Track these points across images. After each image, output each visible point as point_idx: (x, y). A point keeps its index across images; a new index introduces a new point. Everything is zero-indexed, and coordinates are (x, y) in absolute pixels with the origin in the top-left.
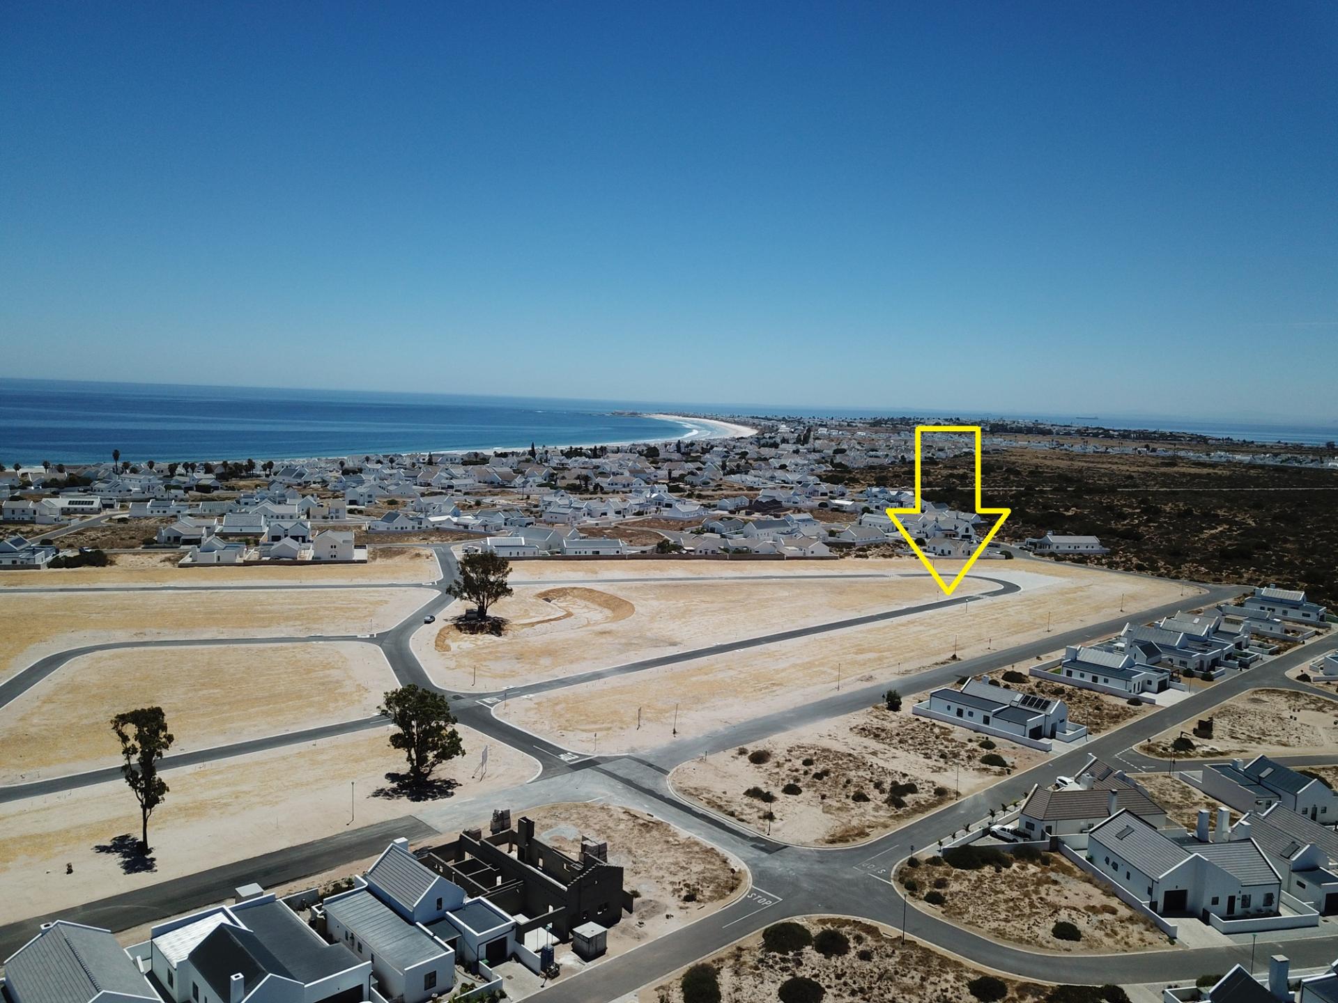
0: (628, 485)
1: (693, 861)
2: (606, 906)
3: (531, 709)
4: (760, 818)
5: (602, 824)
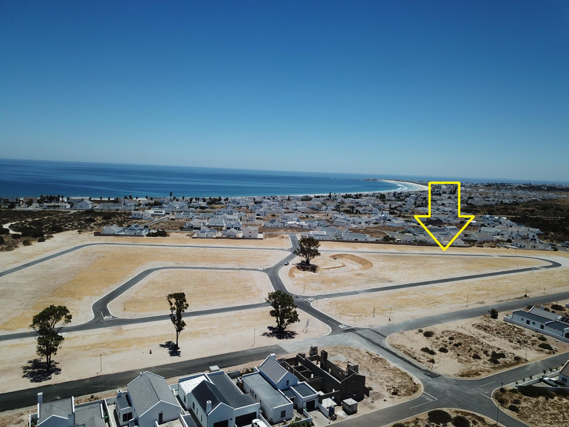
0: (371, 211)
1: (397, 377)
2: (358, 392)
3: (327, 305)
4: (428, 361)
5: (356, 356)
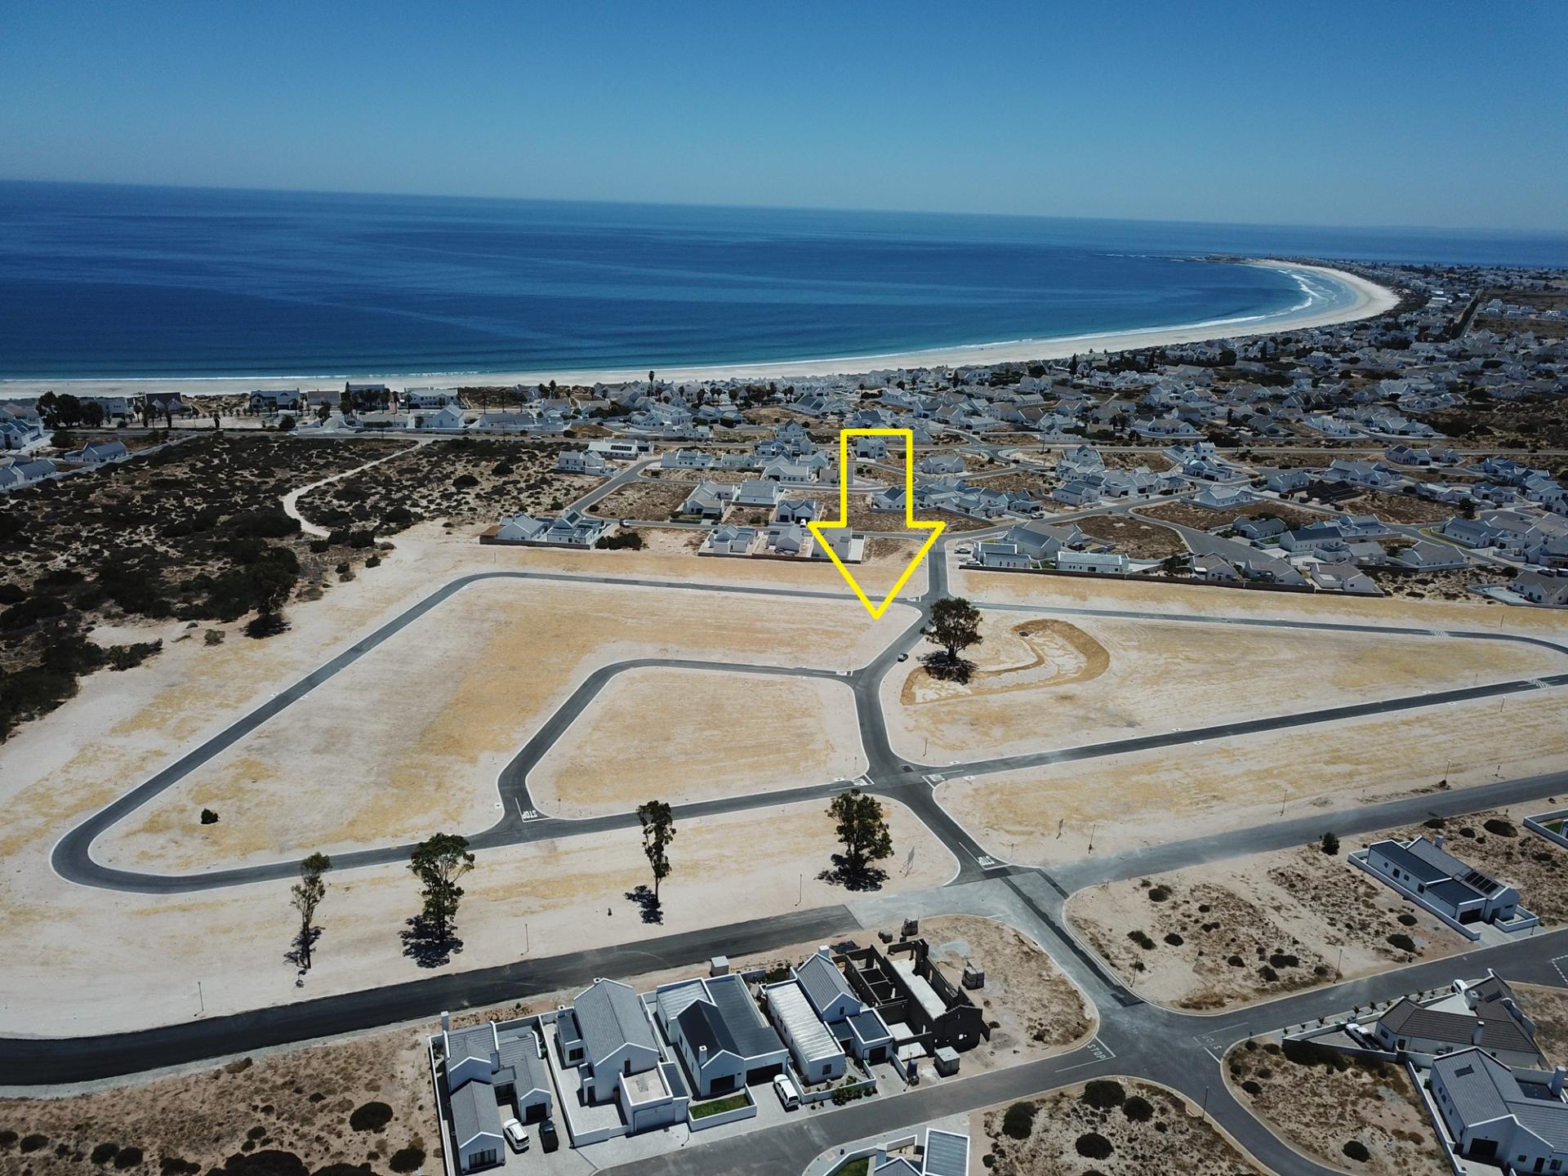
1: (1056, 1000)
3: (968, 795)
5: (992, 944)
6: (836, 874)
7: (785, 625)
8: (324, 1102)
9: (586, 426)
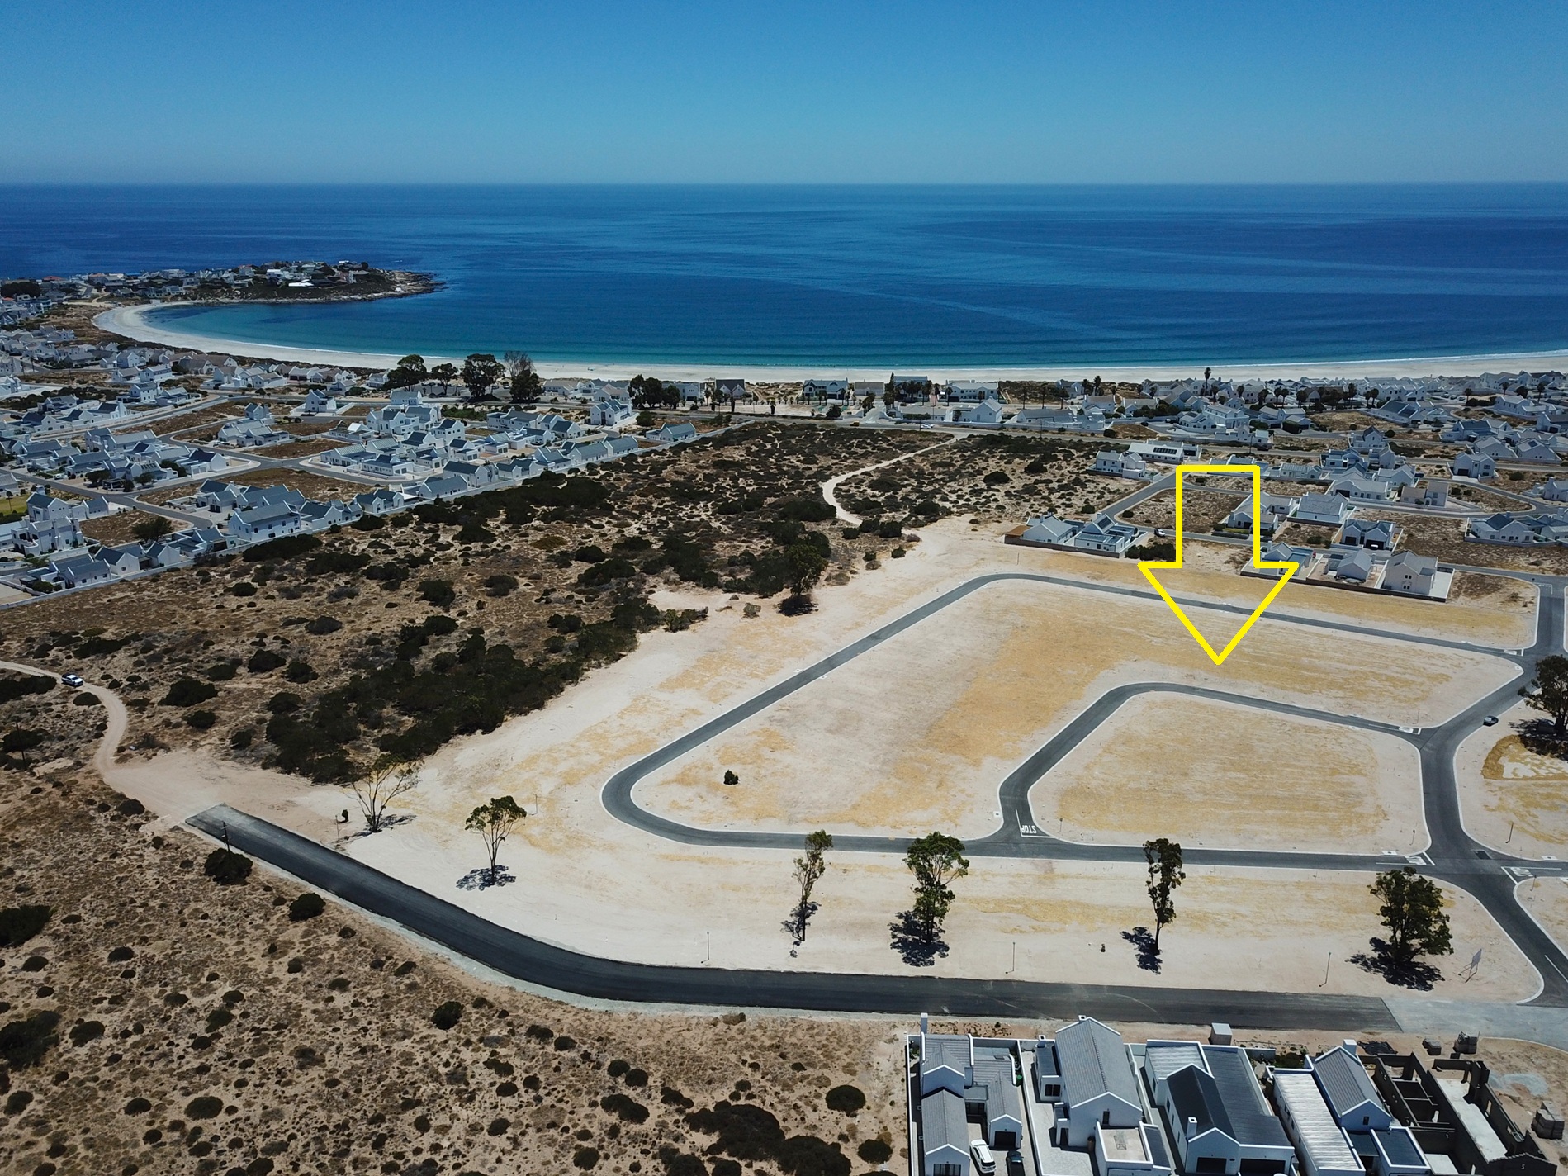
3: (1562, 901)
6: (1373, 961)
7: (1339, 665)
8: (805, 1073)
9: (1130, 426)
